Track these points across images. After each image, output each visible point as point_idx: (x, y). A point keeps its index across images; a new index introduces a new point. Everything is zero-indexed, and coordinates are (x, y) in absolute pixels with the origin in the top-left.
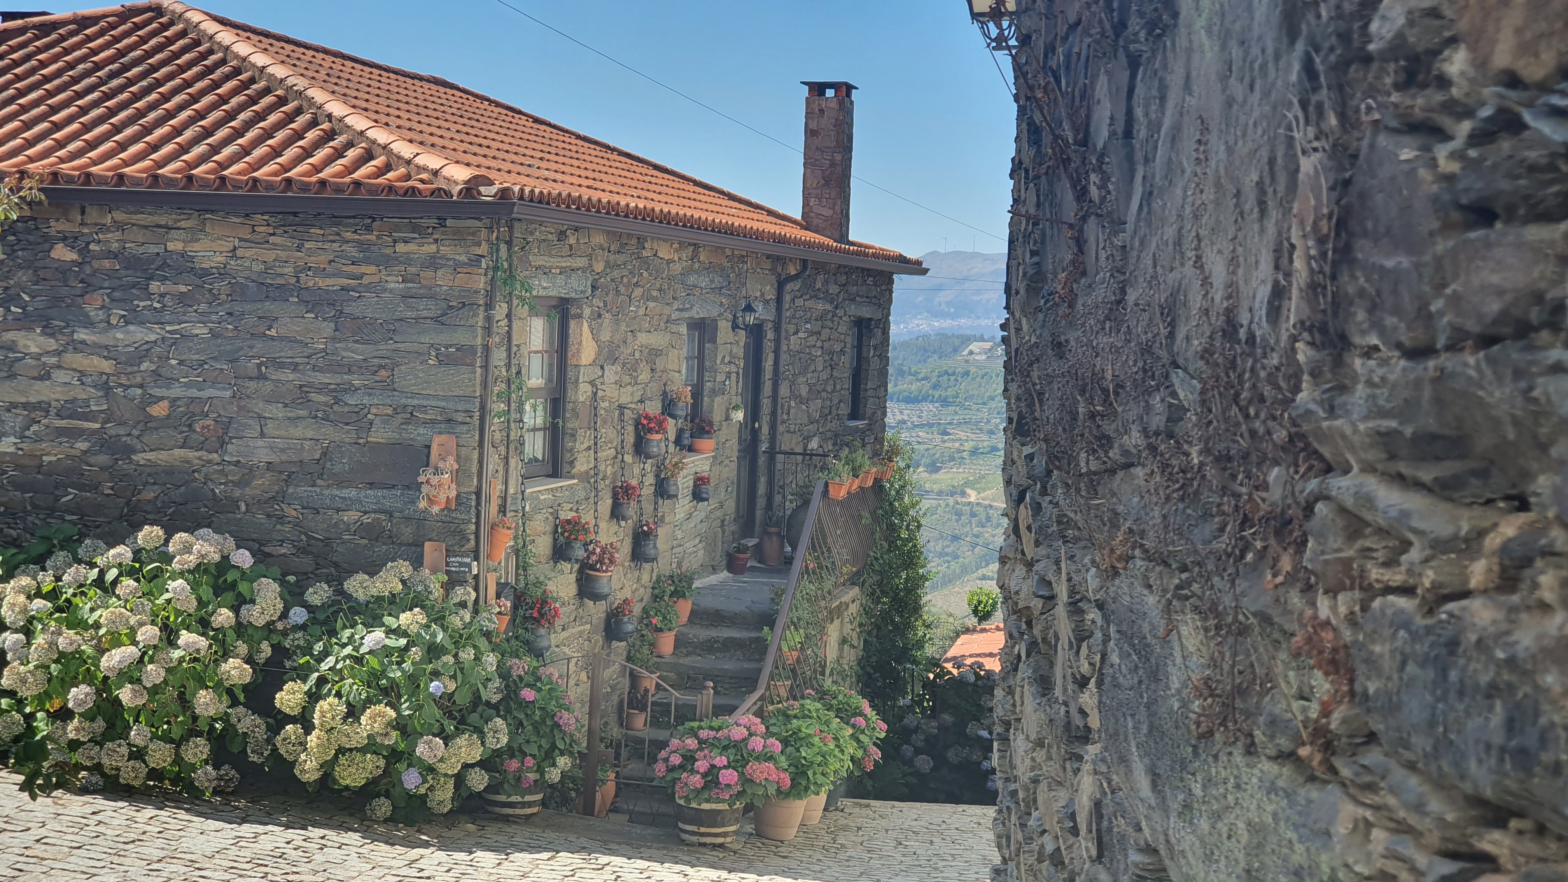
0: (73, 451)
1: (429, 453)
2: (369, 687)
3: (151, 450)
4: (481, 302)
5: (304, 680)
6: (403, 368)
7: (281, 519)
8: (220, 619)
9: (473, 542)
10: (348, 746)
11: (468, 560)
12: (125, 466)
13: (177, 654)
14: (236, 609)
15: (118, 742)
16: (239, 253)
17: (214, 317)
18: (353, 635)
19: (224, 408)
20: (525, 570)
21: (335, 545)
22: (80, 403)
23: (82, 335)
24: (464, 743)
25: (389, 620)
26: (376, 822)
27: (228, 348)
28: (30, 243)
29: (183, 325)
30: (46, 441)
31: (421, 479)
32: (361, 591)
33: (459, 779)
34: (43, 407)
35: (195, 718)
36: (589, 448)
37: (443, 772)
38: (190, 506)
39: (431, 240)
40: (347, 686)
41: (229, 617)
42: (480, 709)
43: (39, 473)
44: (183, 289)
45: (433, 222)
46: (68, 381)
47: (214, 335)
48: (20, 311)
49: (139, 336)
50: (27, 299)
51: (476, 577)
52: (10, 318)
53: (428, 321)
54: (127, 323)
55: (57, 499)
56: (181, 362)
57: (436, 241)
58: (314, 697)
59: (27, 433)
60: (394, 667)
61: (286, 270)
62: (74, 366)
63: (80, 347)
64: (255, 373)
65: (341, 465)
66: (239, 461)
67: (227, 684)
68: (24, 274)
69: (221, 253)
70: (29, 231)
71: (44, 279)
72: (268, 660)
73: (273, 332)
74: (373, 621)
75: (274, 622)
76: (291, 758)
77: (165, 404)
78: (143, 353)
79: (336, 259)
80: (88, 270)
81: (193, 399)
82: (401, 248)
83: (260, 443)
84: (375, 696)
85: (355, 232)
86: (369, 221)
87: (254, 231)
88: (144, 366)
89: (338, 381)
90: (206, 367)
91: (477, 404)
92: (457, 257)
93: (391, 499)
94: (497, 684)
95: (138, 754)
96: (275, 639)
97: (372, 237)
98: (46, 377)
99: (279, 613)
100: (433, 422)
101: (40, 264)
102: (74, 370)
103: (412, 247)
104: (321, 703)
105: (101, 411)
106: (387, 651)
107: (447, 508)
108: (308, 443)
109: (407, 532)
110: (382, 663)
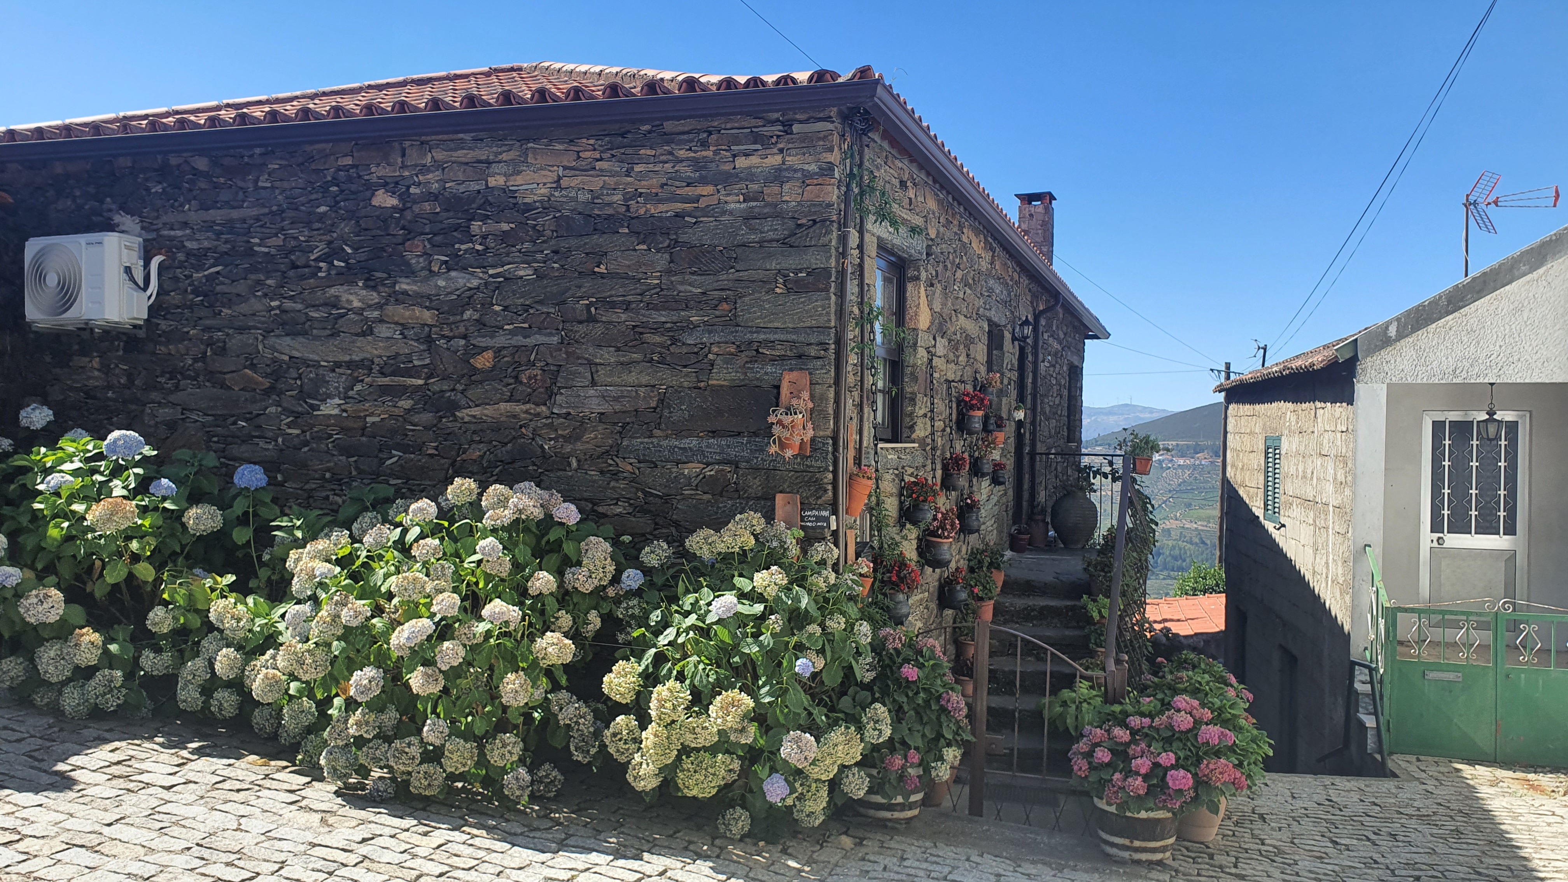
0: (396, 410)
1: (779, 393)
2: (719, 667)
3: (477, 406)
4: (835, 218)
5: (639, 658)
6: (746, 299)
7: (615, 475)
8: (538, 584)
9: (830, 493)
10: (693, 745)
11: (825, 513)
12: (449, 425)
13: (481, 628)
14: (559, 573)
15: (407, 740)
16: (564, 182)
17: (539, 256)
18: (697, 601)
19: (552, 356)
20: (879, 531)
21: (675, 502)
22: (403, 358)
23: (404, 285)
24: (842, 738)
25: (741, 582)
26: (732, 841)
27: (555, 289)
28: (353, 193)
29: (506, 267)
30: (369, 401)
31: (772, 419)
32: (705, 548)
33: (834, 785)
34: (367, 365)
35: (505, 709)
36: (925, 415)
37: (815, 776)
38: (517, 465)
39: (775, 150)
40: (691, 665)
41: (548, 581)
42: (851, 691)
43: (363, 435)
44: (505, 227)
45: (777, 129)
46: (389, 335)
47: (540, 276)
48: (343, 264)
49: (461, 282)
50: (350, 251)
51: (835, 534)
52: (333, 272)
53: (774, 244)
54: (449, 270)
55: (382, 462)
56: (506, 309)
57: (781, 151)
58: (651, 679)
59: (351, 393)
60: (749, 640)
61: (615, 198)
62: (396, 319)
63: (401, 298)
64: (584, 317)
65: (679, 413)
66: (569, 414)
67: (544, 664)
68: (346, 226)
69: (545, 184)
70: (350, 179)
71: (366, 230)
72: (598, 633)
73: (602, 269)
74: (721, 585)
75: (605, 587)
76: (623, 759)
77: (489, 354)
78: (466, 300)
79: (670, 182)
80: (408, 215)
81: (518, 348)
82: (742, 162)
83: (591, 392)
84: (726, 678)
85: (690, 149)
86: (705, 135)
87: (579, 157)
88: (468, 314)
89: (675, 318)
90: (531, 311)
91: (832, 335)
92: (806, 167)
93: (738, 448)
94: (869, 660)
95: (433, 756)
96: (606, 608)
97: (709, 153)
98: (370, 332)
99: (609, 577)
100: (782, 358)
101: (363, 212)
102: (396, 323)
103: (754, 160)
104: (659, 688)
105: (424, 366)
106: (740, 620)
107: (801, 455)
108: (643, 389)
109: (755, 485)
110: (734, 636)
